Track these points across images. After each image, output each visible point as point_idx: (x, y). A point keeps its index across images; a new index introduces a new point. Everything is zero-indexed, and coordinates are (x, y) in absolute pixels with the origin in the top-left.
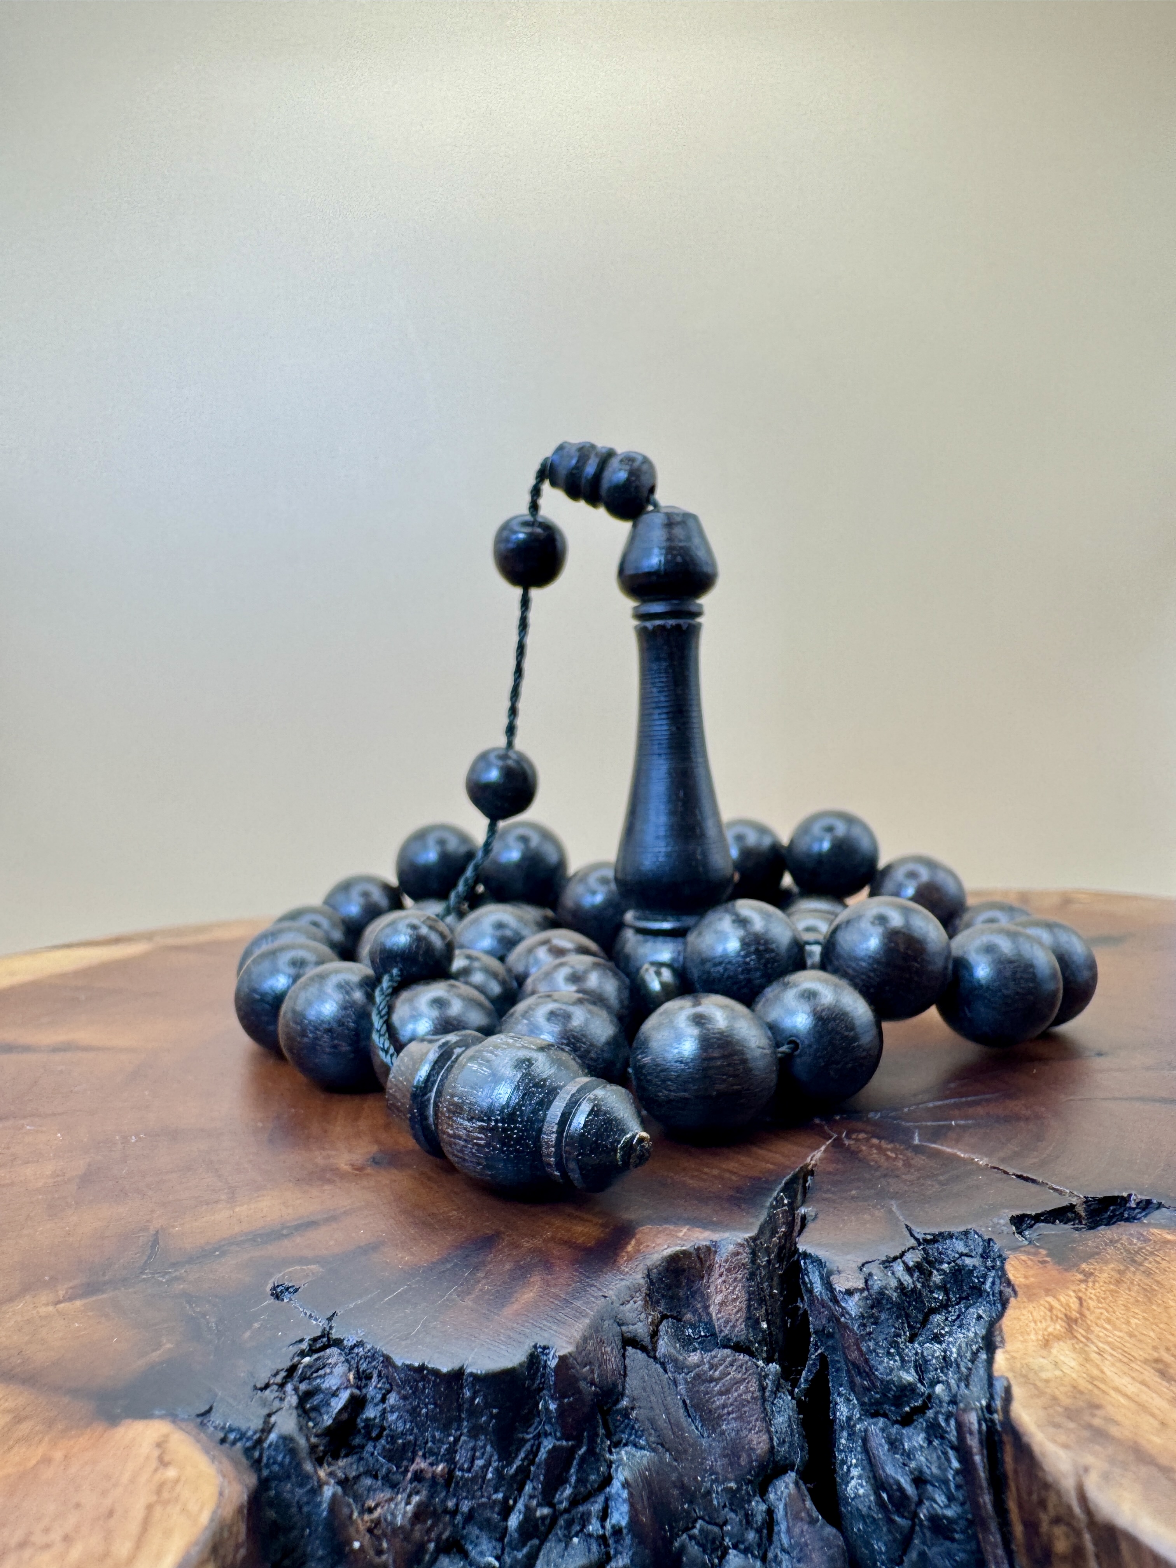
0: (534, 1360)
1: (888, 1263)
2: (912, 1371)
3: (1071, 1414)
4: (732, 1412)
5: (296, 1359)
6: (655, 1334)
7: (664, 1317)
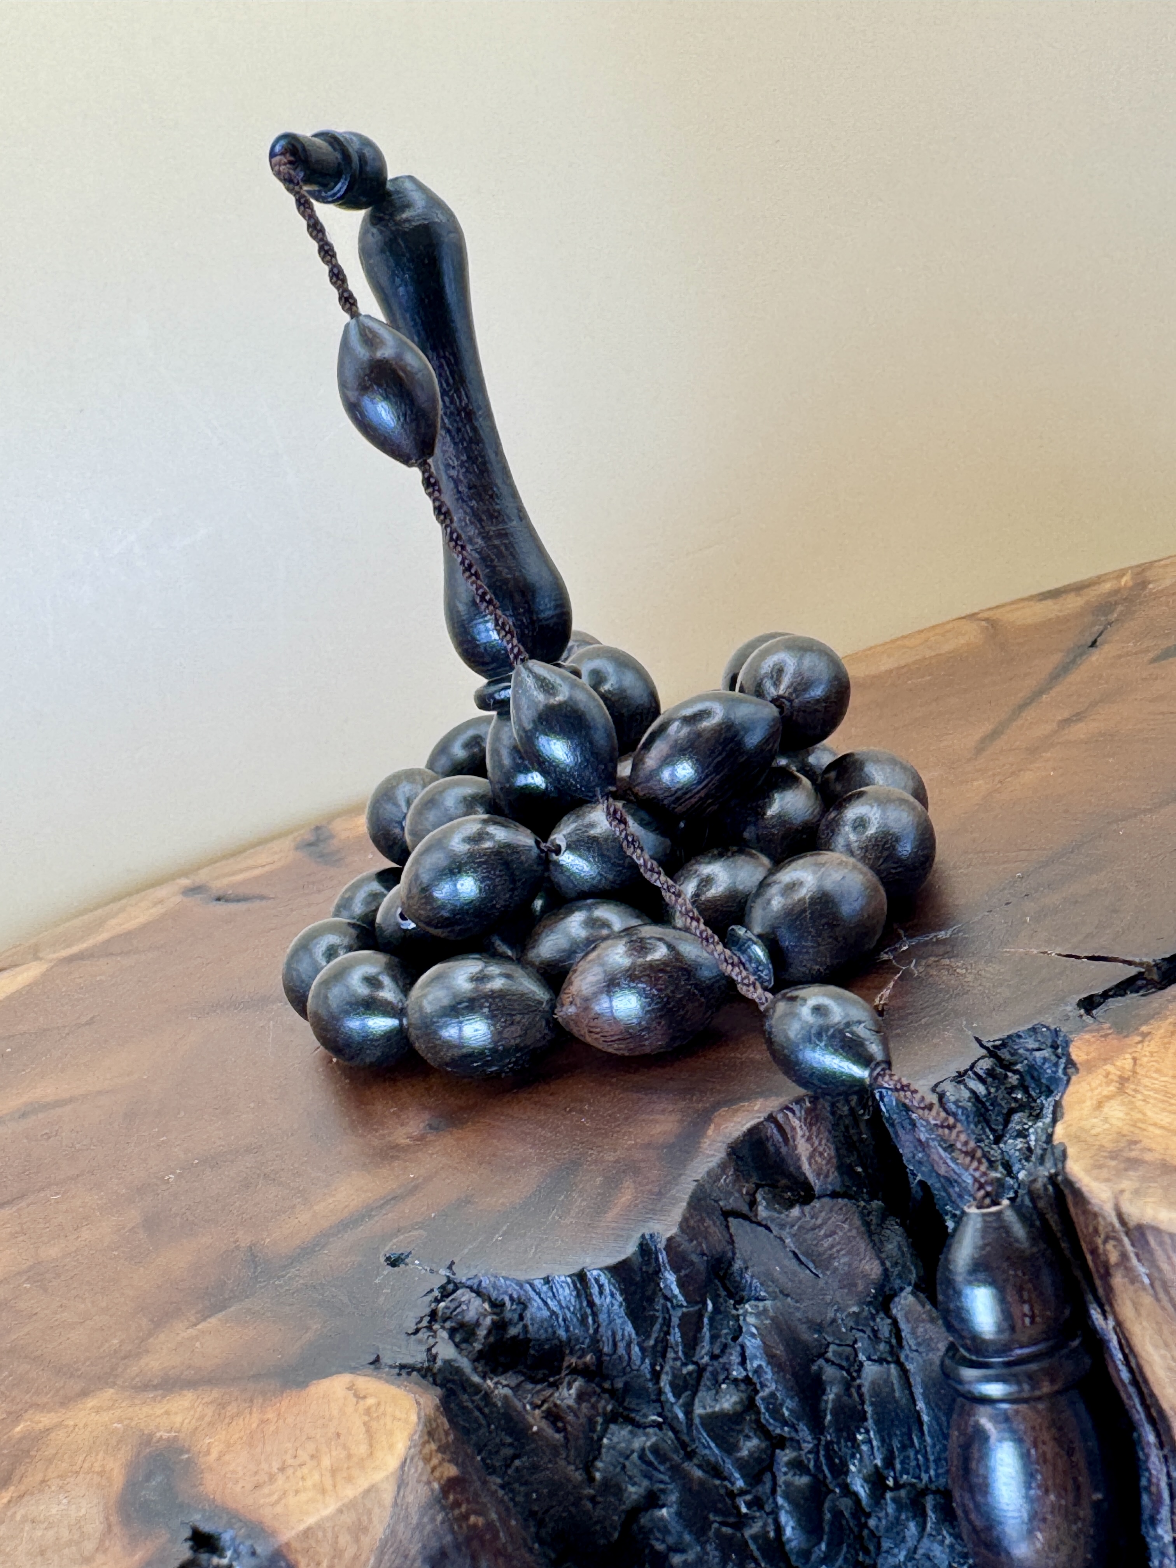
0: (646, 1249)
1: (960, 1078)
2: (1000, 1168)
3: (1114, 1155)
4: (842, 1249)
5: (433, 1305)
6: (753, 1204)
7: (758, 1186)
